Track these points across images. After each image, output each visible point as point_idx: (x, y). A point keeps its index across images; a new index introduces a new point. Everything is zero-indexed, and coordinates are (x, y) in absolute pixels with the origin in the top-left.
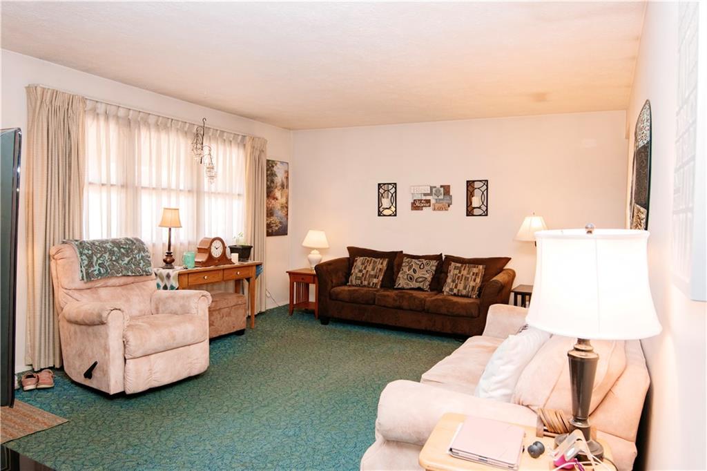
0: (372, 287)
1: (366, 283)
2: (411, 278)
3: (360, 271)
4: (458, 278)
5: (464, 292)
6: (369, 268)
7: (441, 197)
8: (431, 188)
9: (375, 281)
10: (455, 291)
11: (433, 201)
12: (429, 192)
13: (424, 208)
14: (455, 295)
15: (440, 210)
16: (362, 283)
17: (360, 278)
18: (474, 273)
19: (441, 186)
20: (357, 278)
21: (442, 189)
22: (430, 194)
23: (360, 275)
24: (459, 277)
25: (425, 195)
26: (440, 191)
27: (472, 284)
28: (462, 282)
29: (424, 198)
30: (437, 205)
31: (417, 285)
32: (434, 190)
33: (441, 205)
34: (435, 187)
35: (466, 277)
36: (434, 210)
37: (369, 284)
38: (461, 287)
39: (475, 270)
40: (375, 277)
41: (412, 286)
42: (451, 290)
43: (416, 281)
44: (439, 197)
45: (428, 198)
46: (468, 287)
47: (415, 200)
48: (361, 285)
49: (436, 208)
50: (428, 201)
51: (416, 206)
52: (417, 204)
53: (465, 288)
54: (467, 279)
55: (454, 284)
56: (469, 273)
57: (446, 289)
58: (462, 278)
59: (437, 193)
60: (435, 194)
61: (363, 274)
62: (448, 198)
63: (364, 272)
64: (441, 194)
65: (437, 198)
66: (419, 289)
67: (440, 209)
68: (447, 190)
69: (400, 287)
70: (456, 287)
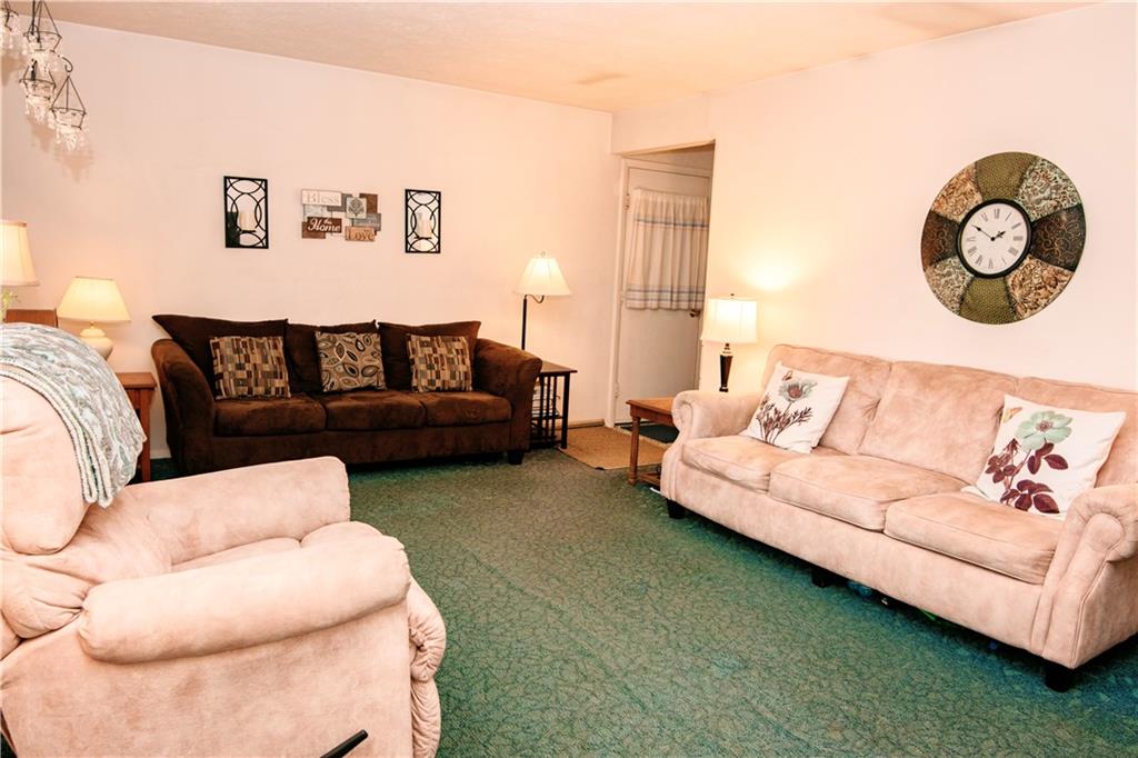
0: (274, 398)
1: (261, 390)
2: (353, 371)
3: (240, 367)
4: (437, 362)
5: (454, 384)
6: (256, 358)
7: (363, 215)
8: (344, 197)
9: (279, 383)
10: (438, 384)
11: (346, 223)
12: (340, 204)
13: (328, 235)
14: (438, 390)
15: (359, 240)
16: (250, 391)
17: (245, 382)
18: (457, 350)
19: (362, 196)
20: (237, 383)
21: (364, 201)
22: (343, 208)
23: (242, 374)
24: (436, 359)
25: (330, 209)
26: (360, 204)
27: (462, 368)
28: (446, 367)
29: (327, 214)
30: (355, 231)
31: (365, 381)
32: (349, 201)
33: (361, 231)
34: (350, 196)
35: (448, 359)
36: (349, 238)
37: (268, 391)
38: (446, 375)
39: (457, 345)
40: (276, 375)
41: (359, 385)
42: (431, 382)
43: (364, 376)
44: (359, 216)
45: (336, 215)
46: (457, 373)
47: (309, 218)
48: (250, 397)
49: (353, 235)
50: (337, 222)
51: (312, 229)
52: (316, 226)
53: (453, 376)
54: (451, 361)
55: (434, 372)
56: (450, 351)
57: (420, 382)
58: (442, 360)
59: (356, 208)
60: (351, 209)
61: (249, 373)
62: (374, 218)
63: (249, 367)
64: (362, 210)
65: (353, 216)
66: (370, 388)
67: (360, 238)
68: (372, 201)
69: (335, 388)
70: (438, 377)
